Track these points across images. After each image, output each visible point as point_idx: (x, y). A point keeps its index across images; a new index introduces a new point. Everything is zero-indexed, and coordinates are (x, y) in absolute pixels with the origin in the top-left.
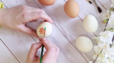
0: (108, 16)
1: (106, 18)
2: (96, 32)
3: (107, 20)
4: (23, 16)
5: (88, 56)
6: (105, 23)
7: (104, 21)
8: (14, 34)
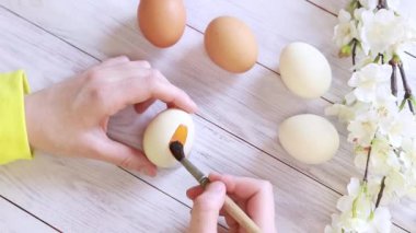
0: (349, 31)
1: (347, 40)
2: (329, 92)
3: (350, 44)
4: (94, 94)
5: (332, 175)
6: (346, 55)
7: (344, 51)
8: (73, 187)
